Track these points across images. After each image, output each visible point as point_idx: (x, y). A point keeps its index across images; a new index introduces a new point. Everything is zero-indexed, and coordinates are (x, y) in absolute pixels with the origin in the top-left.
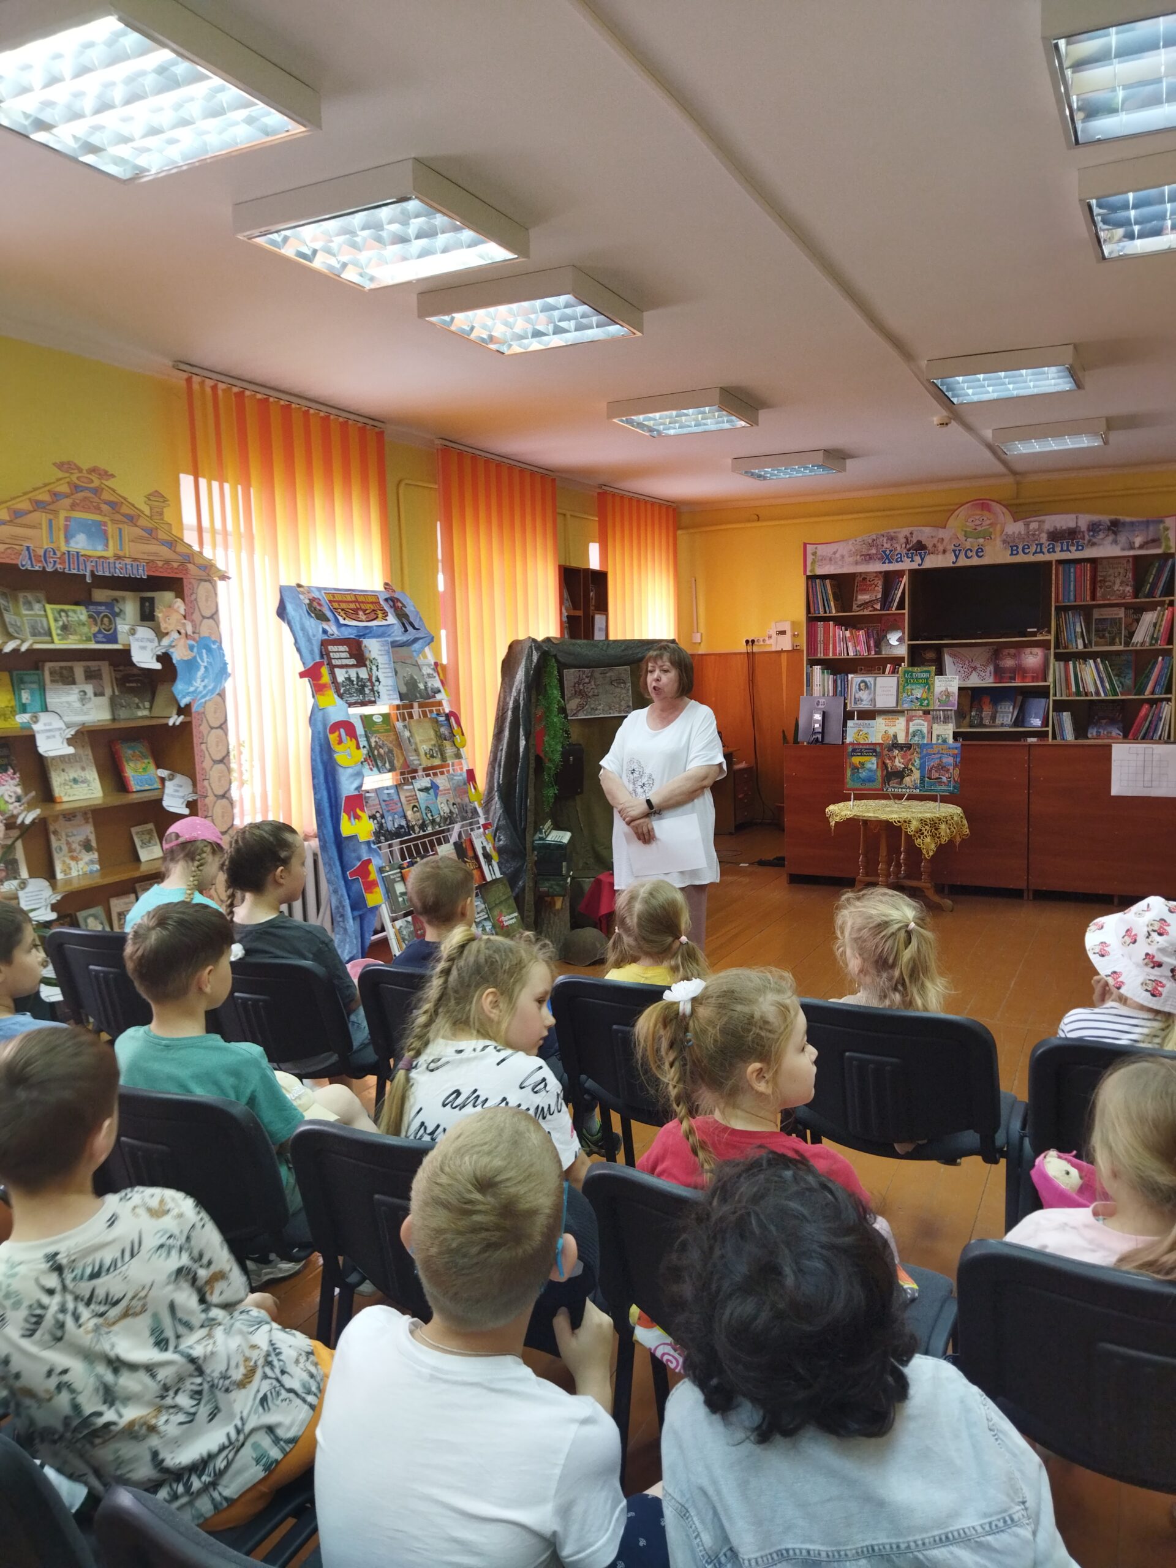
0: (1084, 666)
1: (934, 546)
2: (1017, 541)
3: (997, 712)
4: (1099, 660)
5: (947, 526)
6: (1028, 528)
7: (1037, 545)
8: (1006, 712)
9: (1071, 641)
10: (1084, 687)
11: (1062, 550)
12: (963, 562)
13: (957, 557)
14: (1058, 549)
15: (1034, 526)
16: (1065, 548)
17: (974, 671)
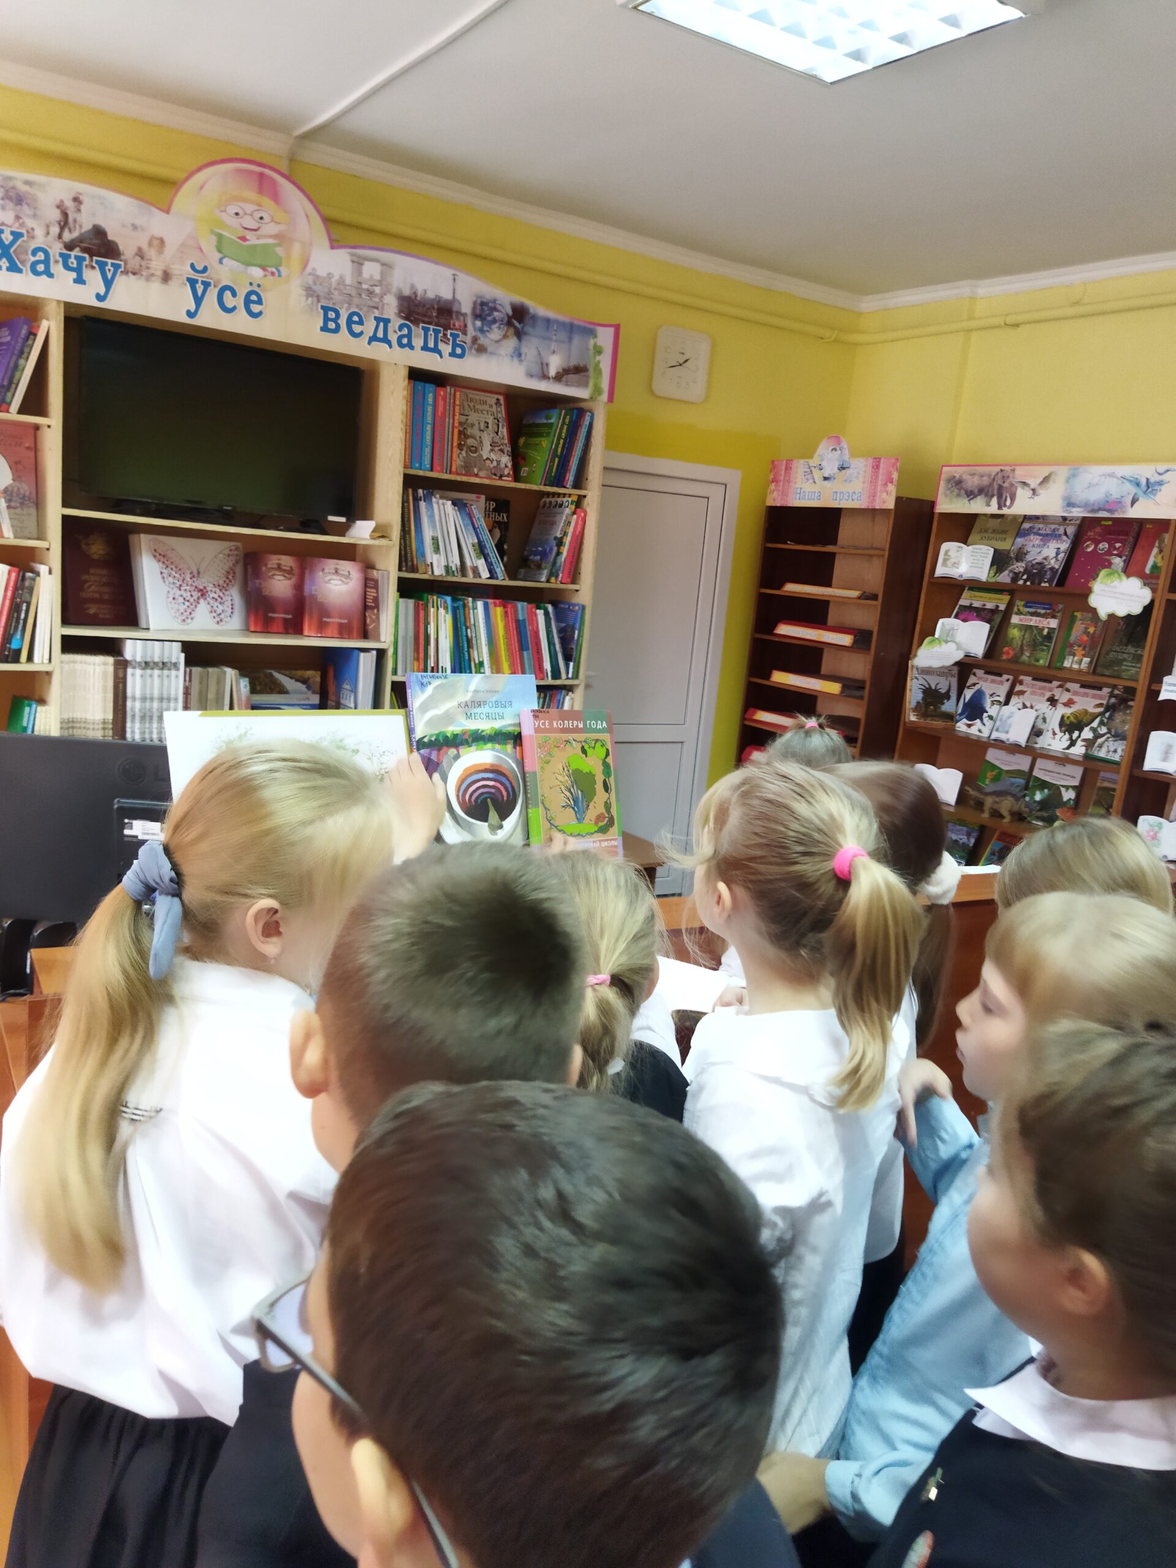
1: (140, 253)
2: (336, 295)
5: (175, 208)
6: (360, 273)
7: (376, 318)
9: (423, 555)
11: (425, 348)
12: (211, 318)
13: (198, 301)
14: (418, 342)
15: (371, 270)
16: (431, 344)
17: (200, 594)
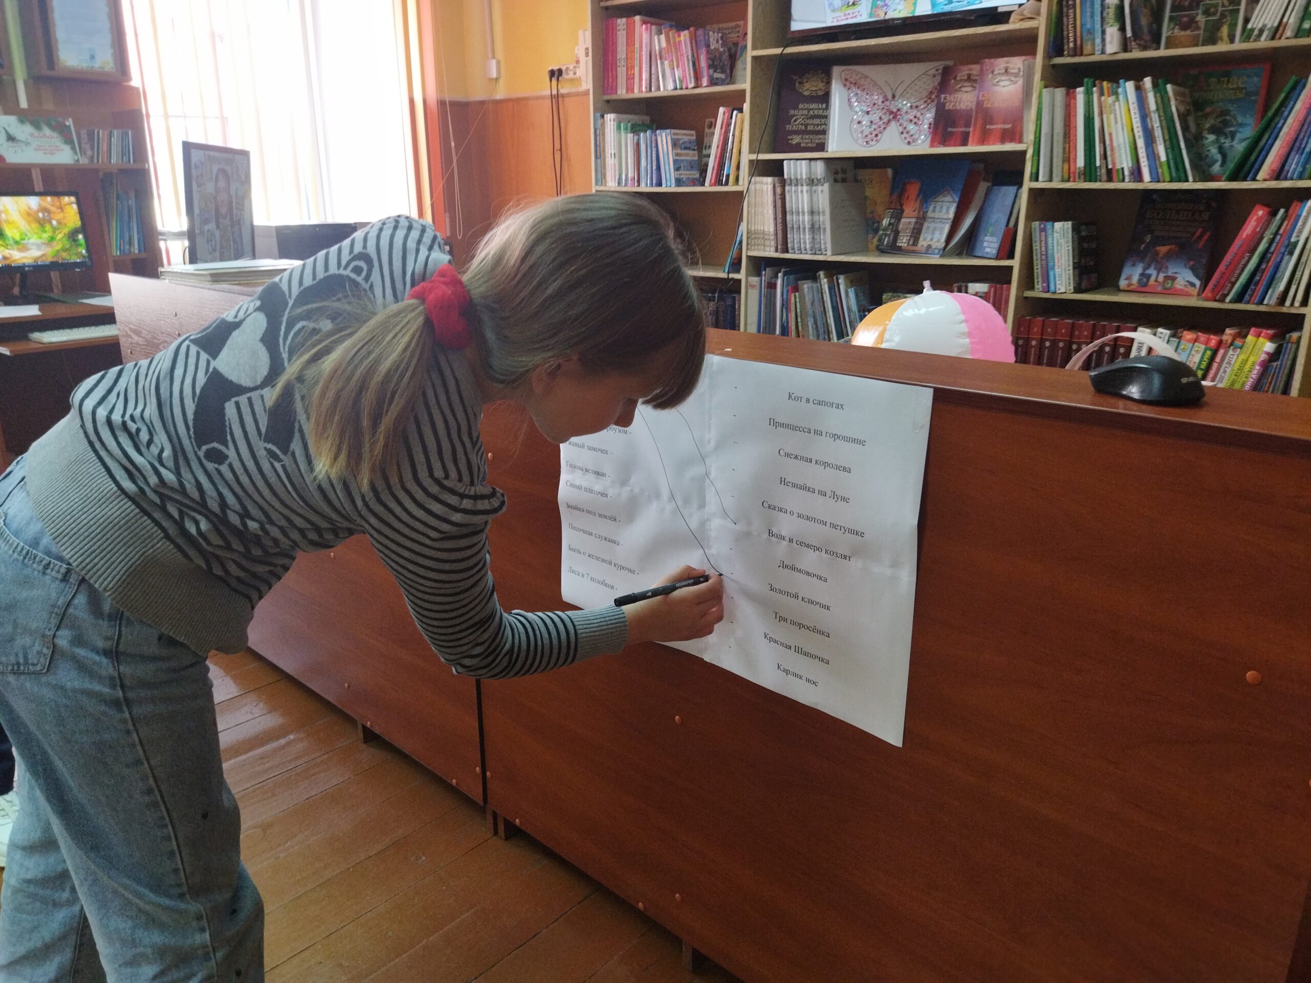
0: (1111, 100)
3: (924, 218)
4: (1148, 81)
8: (942, 220)
9: (1091, 32)
10: (1105, 156)
17: (891, 117)
